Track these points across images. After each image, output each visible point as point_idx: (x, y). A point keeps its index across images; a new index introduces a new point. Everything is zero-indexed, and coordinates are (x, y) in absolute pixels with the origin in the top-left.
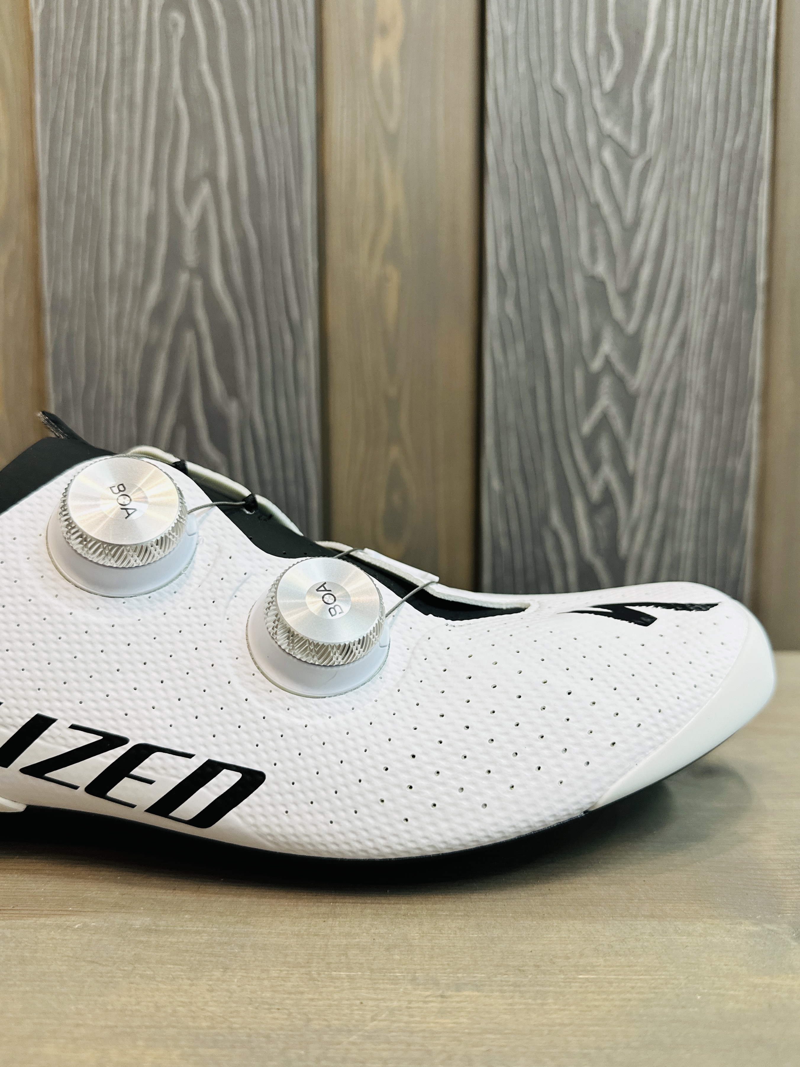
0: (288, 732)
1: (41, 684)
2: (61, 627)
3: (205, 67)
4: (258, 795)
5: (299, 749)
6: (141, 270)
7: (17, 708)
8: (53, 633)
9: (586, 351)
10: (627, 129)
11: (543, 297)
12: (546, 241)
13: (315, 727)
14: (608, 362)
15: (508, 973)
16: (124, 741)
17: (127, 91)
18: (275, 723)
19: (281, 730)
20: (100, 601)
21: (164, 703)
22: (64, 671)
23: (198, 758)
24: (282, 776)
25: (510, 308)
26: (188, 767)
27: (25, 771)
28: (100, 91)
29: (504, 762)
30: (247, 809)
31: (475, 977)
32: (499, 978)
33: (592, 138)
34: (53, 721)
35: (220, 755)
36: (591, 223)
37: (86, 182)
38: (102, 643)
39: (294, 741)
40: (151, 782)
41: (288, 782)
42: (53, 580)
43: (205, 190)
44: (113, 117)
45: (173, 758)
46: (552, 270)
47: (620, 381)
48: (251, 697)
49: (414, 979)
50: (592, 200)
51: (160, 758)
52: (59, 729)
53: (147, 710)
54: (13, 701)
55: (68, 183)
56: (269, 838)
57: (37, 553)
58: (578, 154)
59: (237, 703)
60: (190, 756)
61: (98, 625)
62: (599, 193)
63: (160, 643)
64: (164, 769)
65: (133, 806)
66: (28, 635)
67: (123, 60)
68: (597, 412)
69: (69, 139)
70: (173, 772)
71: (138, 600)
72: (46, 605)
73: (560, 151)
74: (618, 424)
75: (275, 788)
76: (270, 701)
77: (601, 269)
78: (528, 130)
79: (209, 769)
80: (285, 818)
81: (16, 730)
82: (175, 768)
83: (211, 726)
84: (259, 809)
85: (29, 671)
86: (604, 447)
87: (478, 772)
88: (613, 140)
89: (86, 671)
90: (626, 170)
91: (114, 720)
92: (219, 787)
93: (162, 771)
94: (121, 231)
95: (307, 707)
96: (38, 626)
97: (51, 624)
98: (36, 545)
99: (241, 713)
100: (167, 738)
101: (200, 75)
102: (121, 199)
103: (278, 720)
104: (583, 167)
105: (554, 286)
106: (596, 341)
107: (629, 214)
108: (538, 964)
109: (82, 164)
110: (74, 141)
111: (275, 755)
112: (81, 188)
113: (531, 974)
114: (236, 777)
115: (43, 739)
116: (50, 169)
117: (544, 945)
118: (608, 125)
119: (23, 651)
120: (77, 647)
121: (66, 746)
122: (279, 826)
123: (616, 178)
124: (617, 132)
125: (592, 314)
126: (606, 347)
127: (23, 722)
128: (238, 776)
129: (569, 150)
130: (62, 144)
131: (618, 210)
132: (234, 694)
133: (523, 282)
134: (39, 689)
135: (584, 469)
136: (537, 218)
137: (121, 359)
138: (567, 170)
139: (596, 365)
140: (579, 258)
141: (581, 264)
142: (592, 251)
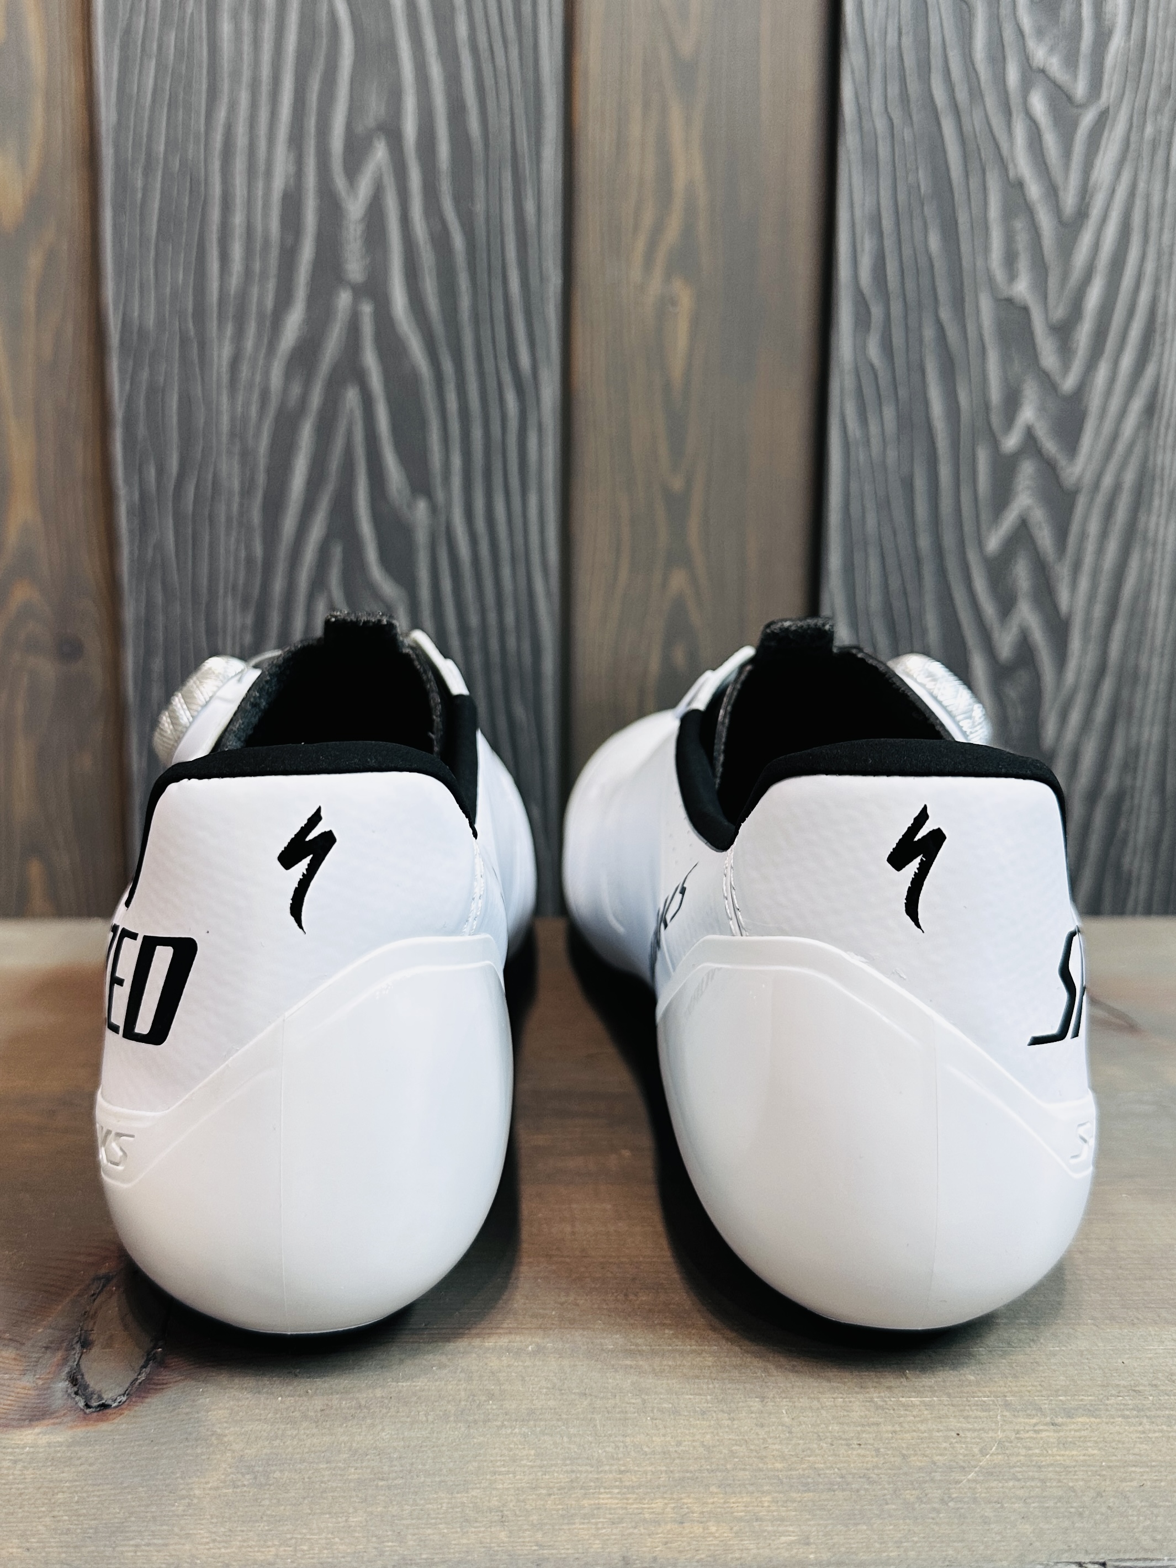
6: (271, 285)
9: (996, 420)
10: (1071, 61)
11: (929, 333)
12: (935, 242)
14: (1030, 438)
15: (1121, 1394)
25: (877, 349)
33: (1013, 76)
36: (1008, 215)
37: (180, 136)
43: (380, 153)
44: (226, 27)
46: (944, 288)
47: (1049, 469)
50: (1012, 174)
55: (150, 136)
58: (991, 101)
62: (1023, 166)
68: (1010, 518)
69: (153, 63)
73: (962, 95)
74: (1045, 538)
77: (1022, 288)
78: (910, 58)
86: (1022, 574)
88: (1048, 77)
90: (1066, 127)
94: (238, 219)
102: (240, 164)
104: (997, 122)
105: (947, 315)
106: (1012, 402)
107: (1069, 200)
109: (172, 105)
110: (161, 67)
112: (171, 144)
116: (120, 113)
118: (1040, 53)
123: (1050, 140)
124: (1055, 65)
125: (1006, 360)
126: (1028, 414)
129: (976, 93)
130: (140, 72)
131: (1053, 191)
133: (896, 308)
135: (989, 609)
136: (923, 205)
137: (238, 432)
138: (973, 126)
139: (1011, 442)
140: (988, 270)
141: (991, 280)
142: (1010, 259)
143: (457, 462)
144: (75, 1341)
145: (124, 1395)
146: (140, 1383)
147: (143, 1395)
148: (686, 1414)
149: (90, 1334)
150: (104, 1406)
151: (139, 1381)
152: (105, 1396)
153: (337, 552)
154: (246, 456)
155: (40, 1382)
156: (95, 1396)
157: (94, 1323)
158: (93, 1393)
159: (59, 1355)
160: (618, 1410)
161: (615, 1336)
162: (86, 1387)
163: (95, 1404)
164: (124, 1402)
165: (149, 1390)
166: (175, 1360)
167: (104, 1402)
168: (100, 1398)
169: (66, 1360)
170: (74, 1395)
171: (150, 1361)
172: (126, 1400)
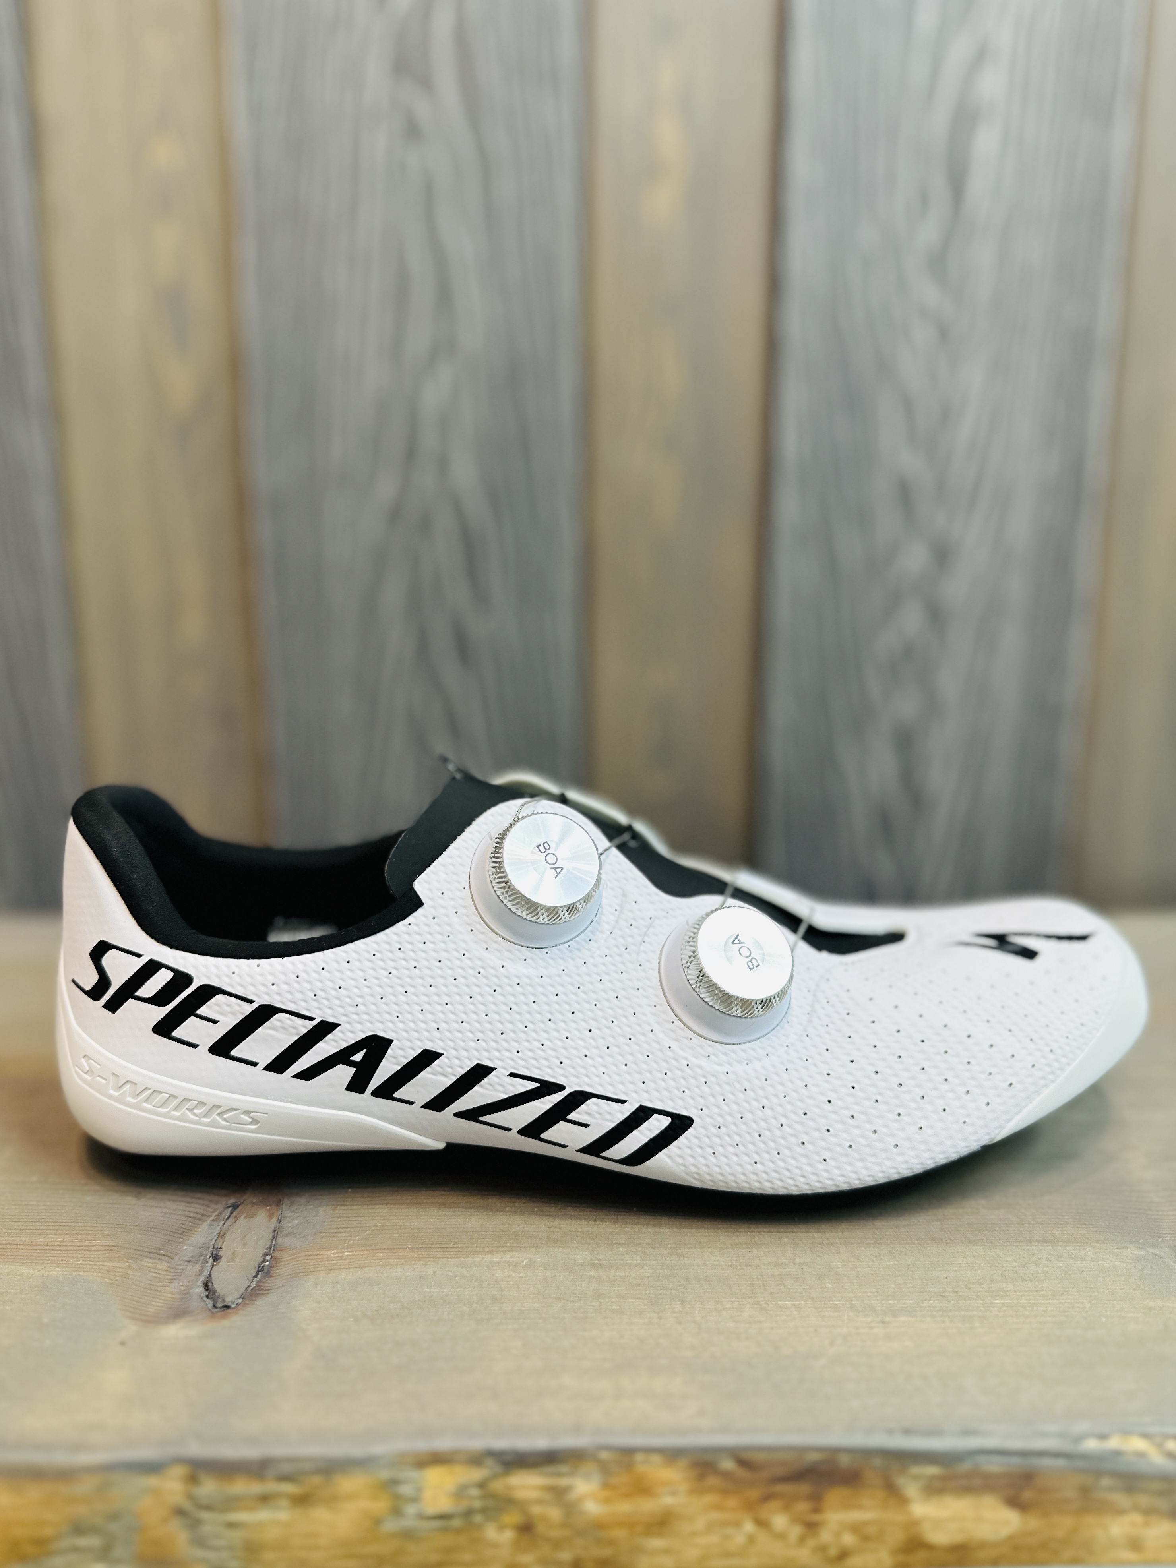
0: (711, 1079)
1: (480, 1036)
2: (495, 979)
4: (687, 1138)
5: (723, 1095)
7: (458, 1059)
8: (489, 986)
13: (735, 1074)
15: (932, 1299)
16: (561, 1088)
18: (698, 1071)
19: (705, 1077)
20: (526, 952)
21: (595, 1051)
22: (501, 1023)
23: (630, 1103)
24: (709, 1120)
26: (622, 1113)
27: (458, 1115)
29: (913, 1105)
30: (677, 1151)
31: (905, 1303)
32: (926, 1304)
34: (494, 1069)
35: (651, 1101)
38: (534, 995)
39: (717, 1088)
40: (586, 1126)
41: (714, 1126)
42: (482, 933)
45: (608, 1105)
48: (674, 1046)
49: (852, 1307)
51: (596, 1104)
52: (498, 1077)
53: (580, 1058)
54: (454, 1052)
56: (696, 1176)
57: (465, 907)
59: (662, 1051)
60: (623, 1102)
61: (528, 977)
63: (585, 993)
64: (600, 1114)
65: (564, 1146)
66: (466, 989)
70: (608, 1116)
71: (559, 950)
72: (480, 959)
75: (703, 1131)
76: (691, 1048)
79: (642, 1114)
80: (712, 1159)
81: (455, 1079)
82: (609, 1113)
83: (639, 1073)
84: (688, 1151)
85: (468, 1023)
87: (890, 1115)
89: (522, 1022)
91: (551, 1068)
92: (650, 1130)
93: (597, 1116)
95: (725, 1054)
96: (474, 980)
97: (486, 977)
98: (463, 899)
99: (666, 1061)
100: (601, 1085)
103: (701, 1067)
108: (956, 1290)
111: (701, 1101)
113: (953, 1300)
114: (666, 1121)
115: (482, 1086)
117: (955, 1271)
119: (462, 1004)
120: (512, 999)
121: (505, 1093)
122: (707, 1166)
127: (463, 1072)
128: (668, 1120)
132: (658, 1043)
134: (478, 1040)
144: (208, 1257)
145: (240, 1298)
146: (252, 1289)
147: (254, 1298)
148: (629, 1314)
149: (220, 1251)
150: (227, 1307)
151: (251, 1288)
152: (227, 1300)
155: (182, 1288)
156: (220, 1300)
157: (223, 1242)
158: (218, 1297)
159: (198, 1266)
160: (582, 1310)
161: (584, 1253)
162: (214, 1292)
163: (219, 1304)
164: (240, 1304)
165: (258, 1294)
166: (278, 1271)
167: (225, 1304)
168: (224, 1301)
169: (201, 1271)
170: (205, 1299)
171: (260, 1272)
172: (242, 1302)
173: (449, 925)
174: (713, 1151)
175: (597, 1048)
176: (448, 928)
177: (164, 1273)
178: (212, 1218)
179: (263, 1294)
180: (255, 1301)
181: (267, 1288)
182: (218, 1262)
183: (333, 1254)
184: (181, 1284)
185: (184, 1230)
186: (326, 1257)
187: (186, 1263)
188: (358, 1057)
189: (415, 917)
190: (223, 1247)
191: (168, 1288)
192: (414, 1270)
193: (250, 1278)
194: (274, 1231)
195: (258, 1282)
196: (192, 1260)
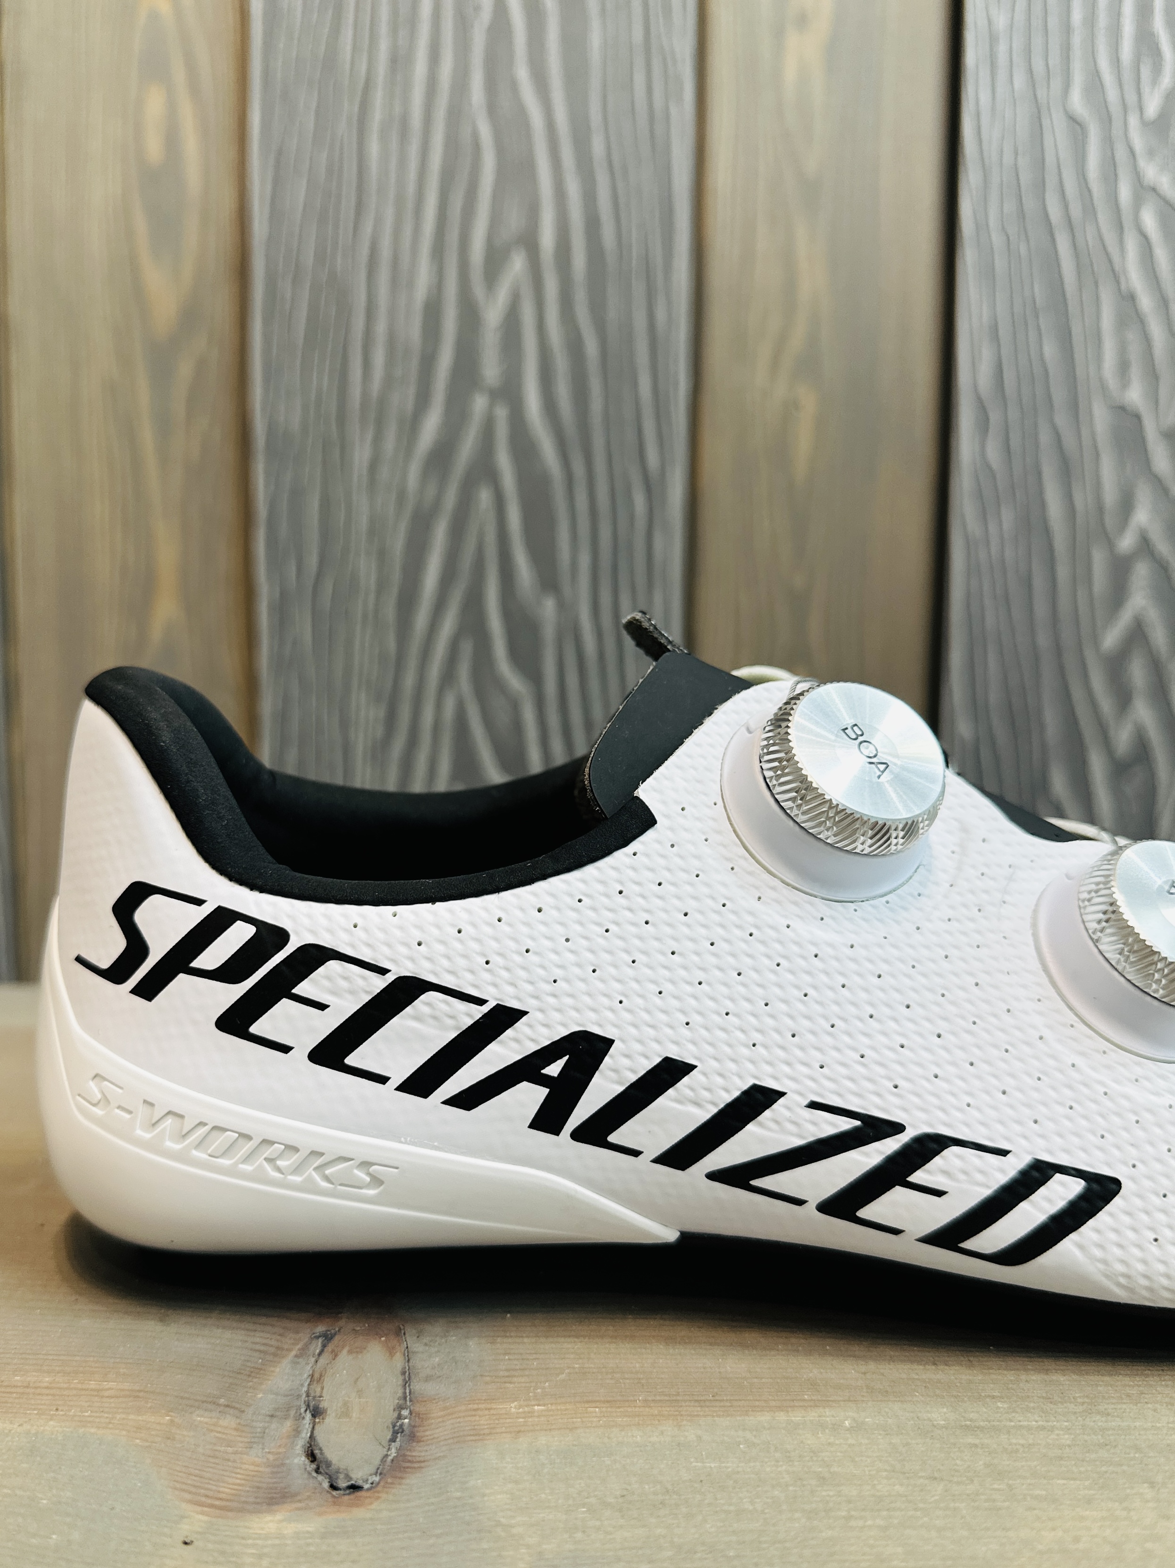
0: (1146, 1117)
1: (757, 1037)
2: (777, 946)
3: (522, 73)
4: (1111, 1215)
5: (1167, 1142)
6: (411, 391)
7: (721, 1075)
8: (768, 957)
9: (1110, 522)
11: (1045, 437)
12: (1050, 350)
14: (1144, 539)
16: (897, 1128)
17: (397, 109)
18: (1124, 1103)
19: (1135, 1113)
20: (823, 907)
21: (952, 1069)
22: (791, 1017)
23: (1016, 1155)
24: (1147, 1183)
25: (994, 454)
26: (1002, 1171)
27: (713, 1176)
28: (356, 109)
30: (1095, 1236)
33: (1125, 192)
34: (782, 1094)
35: (1050, 1152)
36: (1121, 326)
37: (329, 249)
38: (842, 974)
39: (1158, 1131)
40: (939, 1193)
41: (1157, 1194)
42: (751, 873)
43: (518, 264)
44: (374, 148)
45: (980, 1157)
46: (1059, 396)
47: (1161, 569)
48: (1079, 1061)
50: (1123, 286)
51: (958, 1156)
52: (788, 1108)
53: (928, 1080)
54: (715, 1064)
55: (300, 249)
56: (1122, 1280)
57: (719, 832)
58: (1103, 217)
59: (1061, 1071)
60: (1003, 1153)
61: (831, 945)
62: (1136, 280)
63: (924, 975)
64: (965, 1172)
65: (896, 1232)
66: (731, 960)
67: (394, 61)
68: (1126, 617)
69: (304, 181)
70: (979, 1177)
71: (873, 906)
72: (751, 913)
73: (1076, 211)
74: (1159, 637)
75: (1138, 1202)
76: (1108, 1067)
77: (1135, 396)
78: (1025, 178)
79: (1035, 1174)
80: (1153, 1248)
81: (714, 1110)
82: (981, 1172)
83: (1028, 1106)
84: (1113, 1236)
85: (737, 1015)
86: (1137, 672)
88: (1159, 195)
89: (826, 1018)
91: (878, 1095)
92: (1050, 1201)
93: (962, 1177)
94: (381, 328)
95: (1163, 1077)
96: (743, 946)
97: (763, 942)
98: (714, 819)
99: (1070, 1087)
100: (967, 1125)
101: (514, 86)
102: (384, 276)
103: (1127, 1097)
104: (1110, 238)
105: (1062, 420)
106: (1127, 506)
109: (323, 220)
110: (311, 184)
111: (1133, 1151)
112: (320, 257)
114: (1077, 1186)
115: (761, 1125)
116: (271, 228)
118: (1150, 172)
119: (725, 984)
120: (807, 978)
121: (801, 1137)
122: (1144, 1262)
123: (1161, 257)
124: (1165, 182)
125: (1120, 466)
126: (1142, 516)
127: (728, 1098)
128: (1079, 1184)
129: (1090, 210)
130: (292, 188)
131: (1164, 304)
132: (1053, 1057)
133: (1013, 414)
134: (754, 1045)
135: (1106, 705)
136: (1037, 317)
137: (376, 529)
138: (1087, 241)
139: (1126, 543)
140: (1101, 380)
141: (1104, 387)
142: (1123, 367)
143: (585, 560)
144: (303, 1410)
145: (376, 1474)
146: (392, 1460)
147: (399, 1475)
149: (320, 1401)
150: (354, 1488)
151: (390, 1458)
152: (354, 1476)
153: (467, 648)
154: (382, 555)
155: (271, 1457)
156: (342, 1476)
157: (322, 1388)
158: (338, 1472)
159: (288, 1424)
162: (329, 1464)
163: (342, 1484)
164: (379, 1483)
165: (404, 1468)
166: (428, 1433)
167: (353, 1482)
168: (348, 1477)
169: (297, 1432)
170: (315, 1474)
171: (398, 1433)
172: (380, 1480)
173: (697, 857)
174: (1154, 1236)
175: (954, 1064)
176: (696, 863)
177: (235, 1433)
178: (294, 1353)
179: (414, 1468)
180: (402, 1478)
181: (418, 1459)
182: (321, 1417)
183: (515, 1408)
184: (267, 1450)
185: (252, 1370)
186: (503, 1411)
187: (268, 1419)
188: (554, 1070)
189: (643, 843)
190: (324, 1395)
191: (245, 1456)
192: (662, 1433)
193: (385, 1443)
194: (404, 1373)
195: (398, 1450)
196: (278, 1413)
